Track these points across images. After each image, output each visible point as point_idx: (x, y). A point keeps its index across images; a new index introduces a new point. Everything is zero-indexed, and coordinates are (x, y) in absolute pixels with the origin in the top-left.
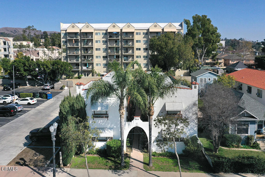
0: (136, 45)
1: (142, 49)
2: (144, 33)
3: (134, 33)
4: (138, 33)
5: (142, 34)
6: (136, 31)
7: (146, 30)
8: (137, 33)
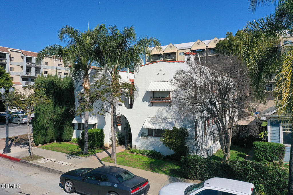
3: (177, 53)
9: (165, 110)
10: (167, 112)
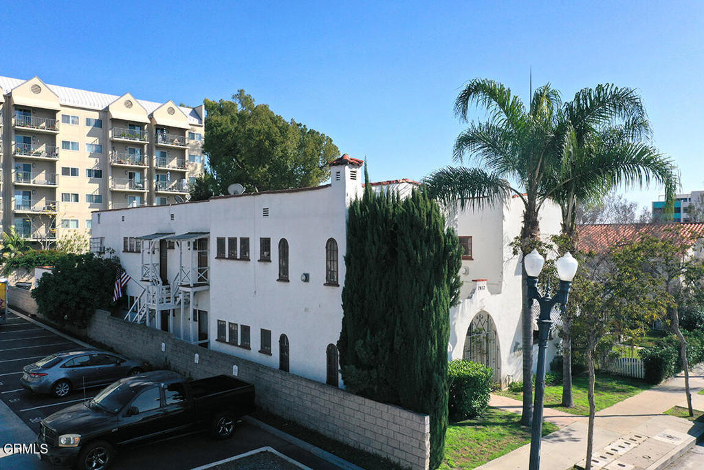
0: (64, 159)
1: (83, 173)
2: (88, 122)
3: (57, 114)
4: (71, 119)
5: (83, 122)
6: (62, 108)
8: (66, 119)
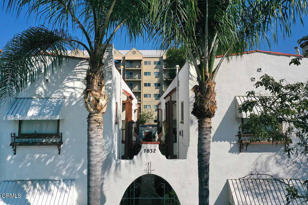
0: (145, 79)
1: (153, 85)
2: (155, 63)
3: (142, 62)
4: (148, 63)
5: (152, 63)
6: (144, 59)
7: (159, 59)
8: (146, 63)
9: (273, 159)
10: (278, 164)
